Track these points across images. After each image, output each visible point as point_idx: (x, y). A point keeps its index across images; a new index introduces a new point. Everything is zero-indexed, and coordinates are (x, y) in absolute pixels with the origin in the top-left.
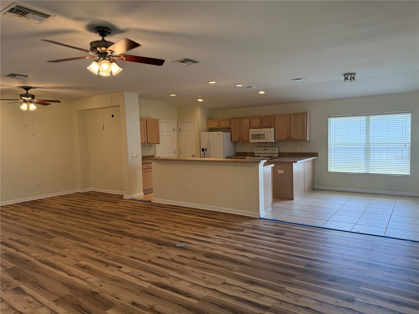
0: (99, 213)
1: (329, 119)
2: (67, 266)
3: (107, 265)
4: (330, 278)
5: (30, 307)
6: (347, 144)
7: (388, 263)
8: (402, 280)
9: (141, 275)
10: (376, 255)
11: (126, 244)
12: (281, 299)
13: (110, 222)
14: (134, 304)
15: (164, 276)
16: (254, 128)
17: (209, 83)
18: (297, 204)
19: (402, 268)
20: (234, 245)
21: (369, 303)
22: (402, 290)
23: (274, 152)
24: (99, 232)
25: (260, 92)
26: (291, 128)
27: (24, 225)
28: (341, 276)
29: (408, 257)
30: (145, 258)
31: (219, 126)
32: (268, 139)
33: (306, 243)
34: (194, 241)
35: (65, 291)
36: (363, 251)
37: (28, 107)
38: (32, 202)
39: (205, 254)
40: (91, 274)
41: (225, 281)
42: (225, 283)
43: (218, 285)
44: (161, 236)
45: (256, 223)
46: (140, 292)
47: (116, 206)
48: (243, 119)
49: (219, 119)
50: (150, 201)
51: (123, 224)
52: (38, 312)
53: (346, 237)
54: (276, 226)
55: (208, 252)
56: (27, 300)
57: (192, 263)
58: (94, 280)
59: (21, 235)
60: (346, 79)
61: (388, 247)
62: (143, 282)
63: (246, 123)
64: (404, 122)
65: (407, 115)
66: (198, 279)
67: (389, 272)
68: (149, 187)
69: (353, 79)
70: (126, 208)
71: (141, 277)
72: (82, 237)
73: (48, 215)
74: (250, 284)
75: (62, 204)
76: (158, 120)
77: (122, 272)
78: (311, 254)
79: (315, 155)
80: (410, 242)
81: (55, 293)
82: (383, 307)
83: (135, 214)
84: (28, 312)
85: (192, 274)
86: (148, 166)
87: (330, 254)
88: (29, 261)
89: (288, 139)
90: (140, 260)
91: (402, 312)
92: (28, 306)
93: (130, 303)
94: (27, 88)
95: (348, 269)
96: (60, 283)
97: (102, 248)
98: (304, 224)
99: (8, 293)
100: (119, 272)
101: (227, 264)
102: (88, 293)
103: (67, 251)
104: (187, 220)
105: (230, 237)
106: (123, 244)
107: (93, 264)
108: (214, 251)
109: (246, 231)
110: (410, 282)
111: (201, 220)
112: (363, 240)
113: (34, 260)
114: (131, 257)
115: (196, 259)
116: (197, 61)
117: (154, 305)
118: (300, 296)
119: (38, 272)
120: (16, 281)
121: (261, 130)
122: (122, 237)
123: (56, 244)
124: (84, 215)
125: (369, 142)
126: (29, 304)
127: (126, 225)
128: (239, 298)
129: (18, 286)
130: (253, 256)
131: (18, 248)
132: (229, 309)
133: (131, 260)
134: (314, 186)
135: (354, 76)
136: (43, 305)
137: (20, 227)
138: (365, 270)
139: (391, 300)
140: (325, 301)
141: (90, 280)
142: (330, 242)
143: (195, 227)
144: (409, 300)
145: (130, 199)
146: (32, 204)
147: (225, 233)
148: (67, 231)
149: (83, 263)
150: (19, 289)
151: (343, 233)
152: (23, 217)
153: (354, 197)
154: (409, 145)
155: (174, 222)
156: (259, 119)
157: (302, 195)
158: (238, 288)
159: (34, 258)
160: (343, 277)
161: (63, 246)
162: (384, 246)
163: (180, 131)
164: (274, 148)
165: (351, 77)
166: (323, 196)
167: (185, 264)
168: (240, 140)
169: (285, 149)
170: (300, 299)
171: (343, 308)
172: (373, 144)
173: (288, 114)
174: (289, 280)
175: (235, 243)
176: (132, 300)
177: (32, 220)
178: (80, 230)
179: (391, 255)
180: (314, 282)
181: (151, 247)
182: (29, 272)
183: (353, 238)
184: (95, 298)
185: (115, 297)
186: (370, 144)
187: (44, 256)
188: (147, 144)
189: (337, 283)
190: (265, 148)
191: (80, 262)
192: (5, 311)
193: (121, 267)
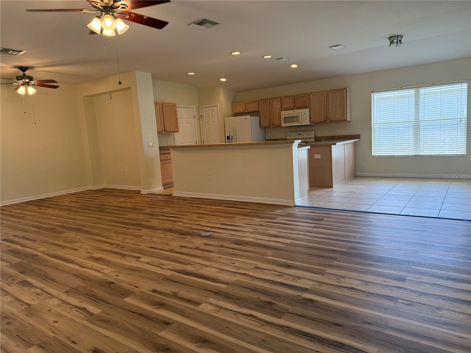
0: (114, 208)
1: (372, 95)
2: (79, 259)
3: (124, 256)
4: (377, 259)
5: (38, 298)
6: (393, 123)
7: (443, 243)
8: (460, 258)
9: (162, 264)
10: (429, 236)
11: (145, 236)
12: (322, 281)
13: (127, 216)
14: (154, 291)
15: (189, 264)
16: (286, 110)
17: (233, 54)
18: (337, 191)
19: (459, 247)
20: (266, 231)
21: (422, 281)
22: (459, 267)
23: (310, 137)
24: (114, 225)
25: (292, 66)
26: (329, 107)
27: (29, 222)
28: (389, 257)
29: (466, 236)
30: (167, 247)
31: (246, 110)
32: (303, 122)
33: (348, 227)
34: (221, 230)
35: (77, 282)
36: (414, 232)
37: (26, 91)
38: (38, 201)
39: (233, 241)
40: (106, 265)
41: (257, 266)
42: (257, 268)
43: (250, 270)
44: (184, 227)
45: (290, 211)
46: (162, 280)
47: (132, 201)
48: (274, 99)
49: (246, 102)
50: (170, 194)
51: (140, 217)
52: (48, 303)
53: (394, 220)
54: (313, 212)
55: (237, 240)
56: (34, 292)
57: (219, 250)
58: (109, 271)
59: (27, 232)
60: (392, 42)
61: (442, 227)
62: (164, 270)
63: (276, 105)
64: (459, 93)
65: (463, 85)
66: (226, 264)
67: (445, 251)
68: (169, 181)
69: (400, 42)
70: (144, 202)
71: (162, 265)
72: (96, 231)
73: (56, 212)
74: (285, 267)
75: (73, 202)
76: (175, 104)
77: (141, 262)
78: (354, 238)
79: (357, 137)
80: (468, 222)
81: (66, 285)
82: (439, 285)
83: (154, 208)
84: (36, 304)
85: (220, 260)
86: (167, 157)
87: (376, 237)
88: (37, 255)
89: (326, 121)
90: (161, 250)
91: (460, 288)
92: (36, 298)
93: (150, 291)
94: (23, 69)
95: (397, 250)
96: (71, 275)
97: (118, 241)
98: (346, 209)
99: (14, 287)
100: (137, 262)
101: (258, 250)
102: (103, 283)
103: (79, 244)
104: (212, 211)
105: (261, 225)
106: (142, 236)
107: (108, 256)
108: (244, 238)
109: (280, 219)
110: (469, 259)
111: (228, 210)
112: (413, 222)
113: (42, 254)
114: (151, 248)
115: (224, 246)
116: (217, 22)
117: (178, 291)
118: (343, 277)
119: (46, 266)
120: (22, 275)
121: (294, 112)
122: (140, 230)
123: (66, 239)
124: (96, 211)
125: (419, 119)
126: (37, 296)
127: (144, 218)
128: (273, 281)
129: (24, 279)
130: (288, 241)
131: (24, 244)
132: (262, 292)
133: (151, 251)
134: (356, 173)
135: (400, 39)
136: (53, 296)
137: (26, 225)
138: (417, 250)
139: (448, 278)
140: (372, 281)
141: (105, 271)
142: (376, 225)
143: (222, 217)
144: (467, 277)
145: (148, 194)
146: (39, 202)
147: (256, 222)
148: (78, 226)
149: (97, 255)
150: (26, 283)
151: (391, 217)
152: (29, 215)
153: (401, 182)
154: (465, 120)
155: (198, 213)
156: (292, 98)
157: (342, 183)
158: (272, 271)
159: (42, 252)
160: (391, 258)
161: (74, 240)
162: (438, 227)
163: (201, 117)
164: (309, 132)
165: (397, 41)
166: (366, 182)
167: (212, 252)
168: (270, 124)
169: (323, 132)
170: (343, 280)
171: (392, 286)
172: (424, 121)
173: (325, 91)
174: (330, 262)
175: (267, 230)
176: (153, 288)
177: (38, 218)
178: (93, 225)
179: (446, 235)
180: (358, 263)
181: (174, 238)
182: (36, 266)
183: (402, 221)
184: (111, 288)
185: (133, 286)
186: (419, 121)
187: (53, 251)
188: (164, 132)
189: (385, 264)
190: (300, 133)
191: (93, 254)
192: (10, 303)
193: (139, 258)
